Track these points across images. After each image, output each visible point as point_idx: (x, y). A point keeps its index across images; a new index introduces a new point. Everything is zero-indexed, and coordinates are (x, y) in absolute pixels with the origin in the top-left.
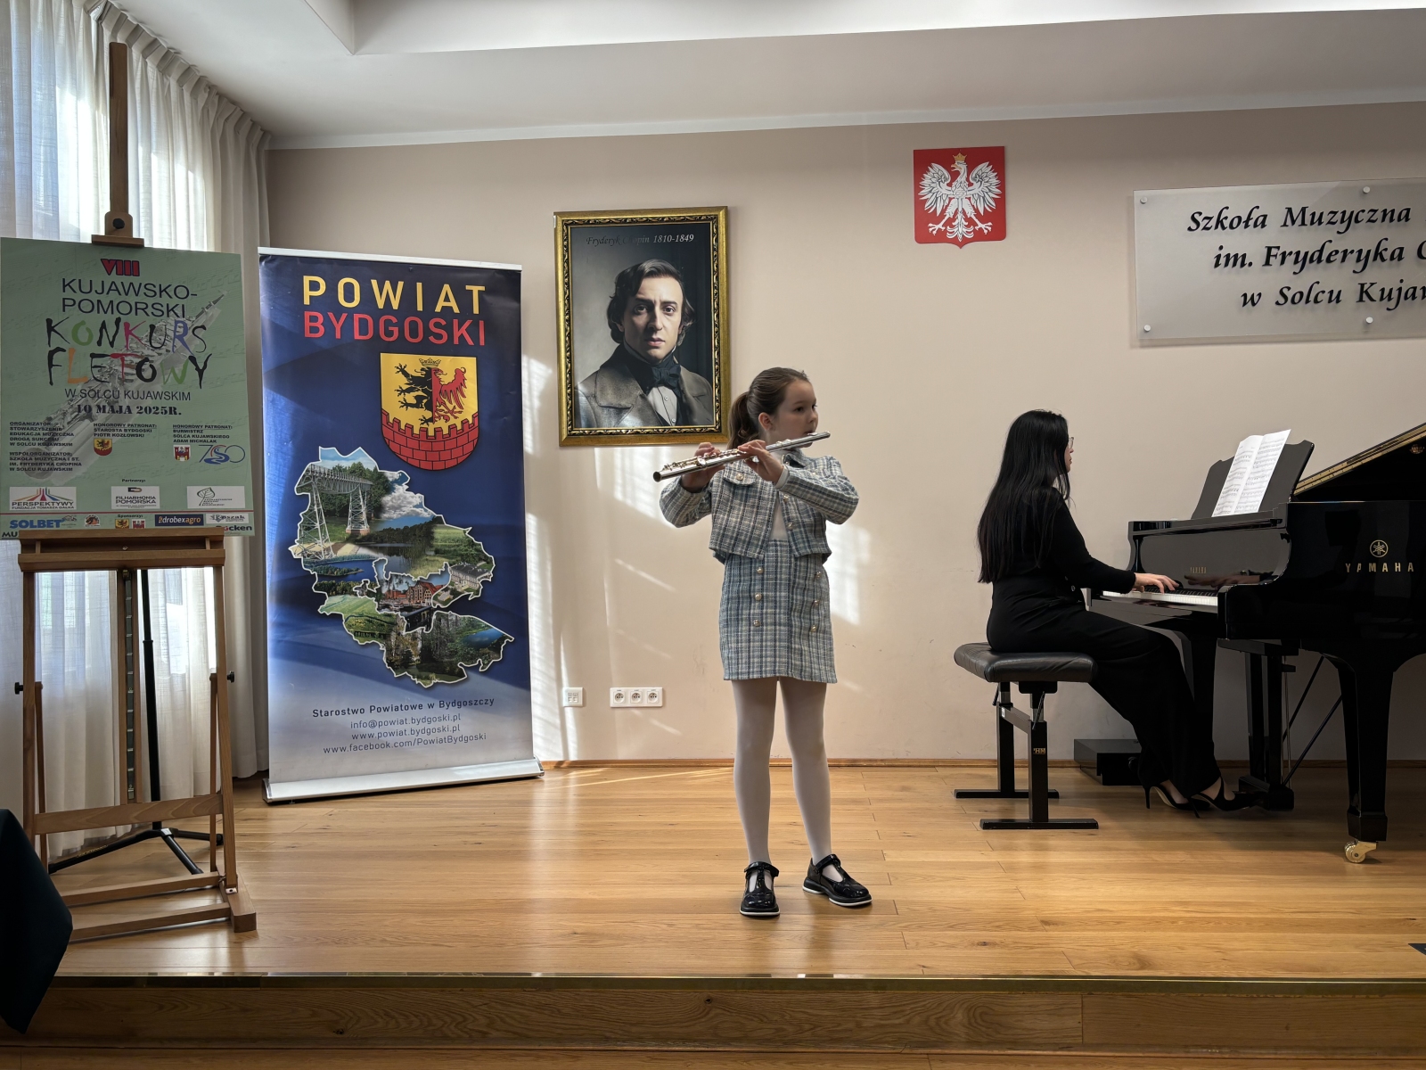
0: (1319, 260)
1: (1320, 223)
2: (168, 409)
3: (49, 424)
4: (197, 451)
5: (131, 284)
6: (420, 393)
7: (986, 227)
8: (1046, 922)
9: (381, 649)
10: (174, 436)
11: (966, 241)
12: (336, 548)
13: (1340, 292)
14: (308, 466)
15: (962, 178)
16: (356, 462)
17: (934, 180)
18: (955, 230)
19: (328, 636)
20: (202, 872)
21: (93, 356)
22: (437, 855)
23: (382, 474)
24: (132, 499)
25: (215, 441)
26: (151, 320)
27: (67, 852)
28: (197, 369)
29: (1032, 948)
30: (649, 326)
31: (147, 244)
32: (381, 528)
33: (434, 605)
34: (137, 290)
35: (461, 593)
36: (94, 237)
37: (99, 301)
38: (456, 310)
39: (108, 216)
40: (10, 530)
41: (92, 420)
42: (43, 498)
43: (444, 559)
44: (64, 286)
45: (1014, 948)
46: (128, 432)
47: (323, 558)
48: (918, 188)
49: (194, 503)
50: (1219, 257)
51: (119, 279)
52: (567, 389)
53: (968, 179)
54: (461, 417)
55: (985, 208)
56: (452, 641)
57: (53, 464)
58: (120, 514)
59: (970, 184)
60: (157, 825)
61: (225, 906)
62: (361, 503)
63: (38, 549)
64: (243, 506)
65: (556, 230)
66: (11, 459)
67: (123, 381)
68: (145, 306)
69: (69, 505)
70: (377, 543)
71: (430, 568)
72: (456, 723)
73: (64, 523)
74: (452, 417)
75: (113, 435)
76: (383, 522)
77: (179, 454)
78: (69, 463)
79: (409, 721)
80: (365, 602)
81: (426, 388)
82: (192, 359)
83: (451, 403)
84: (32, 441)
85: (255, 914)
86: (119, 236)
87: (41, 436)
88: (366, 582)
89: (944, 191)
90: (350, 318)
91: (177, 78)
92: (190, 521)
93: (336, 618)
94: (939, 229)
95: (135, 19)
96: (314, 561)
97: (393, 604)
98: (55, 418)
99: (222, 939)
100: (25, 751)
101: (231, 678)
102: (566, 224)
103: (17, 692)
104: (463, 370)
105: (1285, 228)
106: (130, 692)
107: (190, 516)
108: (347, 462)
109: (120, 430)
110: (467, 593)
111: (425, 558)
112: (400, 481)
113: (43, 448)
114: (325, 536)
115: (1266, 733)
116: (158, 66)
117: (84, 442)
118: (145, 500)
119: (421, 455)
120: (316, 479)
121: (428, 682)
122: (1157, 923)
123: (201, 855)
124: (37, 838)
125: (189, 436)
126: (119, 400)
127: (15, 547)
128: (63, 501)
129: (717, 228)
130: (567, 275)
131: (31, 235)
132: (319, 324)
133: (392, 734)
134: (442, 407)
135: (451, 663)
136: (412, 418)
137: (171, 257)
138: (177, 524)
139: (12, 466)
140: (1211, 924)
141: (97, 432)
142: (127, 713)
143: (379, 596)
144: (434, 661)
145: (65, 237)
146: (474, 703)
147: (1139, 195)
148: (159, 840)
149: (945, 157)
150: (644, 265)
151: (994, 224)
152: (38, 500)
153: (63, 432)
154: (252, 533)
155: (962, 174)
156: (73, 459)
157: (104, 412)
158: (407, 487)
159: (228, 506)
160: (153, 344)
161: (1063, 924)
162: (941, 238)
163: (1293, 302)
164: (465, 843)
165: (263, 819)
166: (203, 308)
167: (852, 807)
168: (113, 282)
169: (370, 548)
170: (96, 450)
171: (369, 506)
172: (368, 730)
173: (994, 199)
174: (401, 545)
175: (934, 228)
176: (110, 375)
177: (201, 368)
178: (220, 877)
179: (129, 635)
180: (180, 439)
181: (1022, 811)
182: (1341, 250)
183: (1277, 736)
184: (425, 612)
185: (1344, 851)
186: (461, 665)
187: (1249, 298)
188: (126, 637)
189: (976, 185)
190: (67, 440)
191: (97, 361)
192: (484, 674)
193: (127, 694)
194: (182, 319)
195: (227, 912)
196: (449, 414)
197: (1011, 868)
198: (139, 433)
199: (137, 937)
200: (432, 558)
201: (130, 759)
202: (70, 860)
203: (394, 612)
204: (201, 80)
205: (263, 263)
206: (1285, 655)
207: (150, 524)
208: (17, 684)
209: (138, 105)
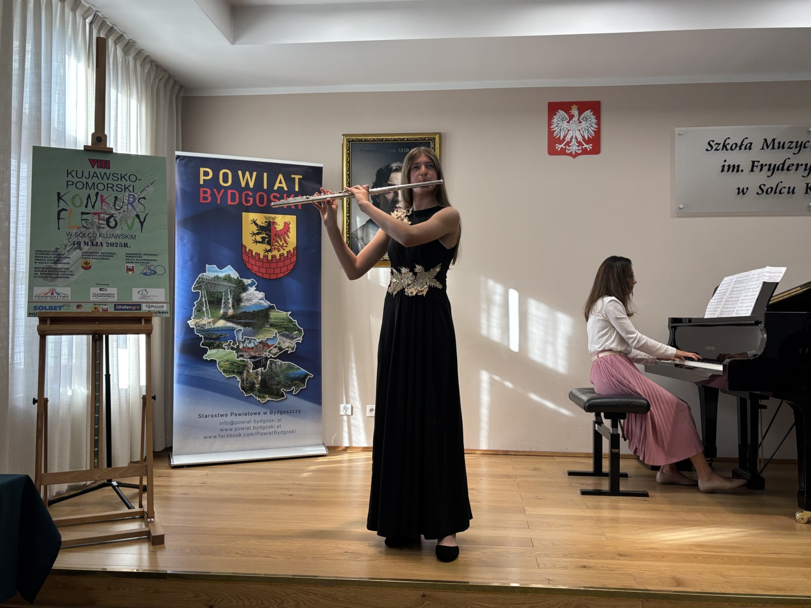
0: (783, 169)
1: (783, 148)
2: (123, 244)
3: (57, 251)
4: (139, 268)
5: (105, 173)
6: (264, 235)
7: (589, 147)
8: (620, 555)
9: (238, 380)
10: (126, 259)
11: (577, 155)
12: (214, 322)
13: (794, 188)
14: (200, 275)
15: (575, 119)
16: (227, 274)
17: (559, 119)
18: (571, 148)
19: (208, 372)
20: (134, 508)
21: (83, 213)
22: (266, 501)
23: (241, 281)
24: (102, 295)
25: (149, 263)
26: (115, 194)
27: (58, 493)
28: (140, 221)
29: (612, 570)
30: (394, 199)
31: (114, 151)
32: (240, 311)
33: (269, 355)
34: (108, 177)
35: (284, 349)
36: (85, 146)
37: (87, 183)
38: (286, 189)
39: (93, 135)
40: (33, 311)
41: (81, 250)
42: (52, 294)
43: (275, 330)
44: (68, 174)
45: (602, 570)
46: (101, 257)
47: (207, 328)
48: (550, 124)
49: (136, 298)
50: (724, 166)
51: (98, 170)
52: (347, 234)
53: (579, 119)
54: (287, 249)
55: (588, 136)
56: (278, 376)
57: (58, 274)
58: (95, 303)
59: (580, 122)
60: (110, 481)
61: (147, 529)
62: (229, 297)
63: (48, 322)
64: (163, 300)
65: (343, 144)
66: (35, 271)
67: (99, 228)
68: (112, 186)
69: (66, 298)
70: (238, 320)
71: (267, 335)
72: (279, 424)
73: (64, 307)
74: (281, 249)
75: (92, 258)
76: (241, 308)
77: (128, 270)
78: (67, 274)
79: (253, 421)
80: (230, 353)
81: (267, 232)
82: (138, 216)
83: (281, 241)
84: (47, 261)
85: (163, 535)
86: (99, 146)
87: (52, 259)
88: (231, 342)
89: (565, 126)
90: (226, 193)
91: (133, 56)
92: (134, 308)
93: (213, 362)
94: (562, 148)
95: (111, 23)
96: (202, 329)
97: (245, 354)
98: (60, 248)
99: (145, 548)
100: (37, 437)
101: (154, 398)
102: (348, 141)
103: (34, 404)
104: (289, 223)
105: (762, 150)
106: (97, 405)
107: (133, 305)
108: (222, 274)
109: (96, 256)
110: (287, 349)
111: (264, 328)
112: (251, 285)
113: (53, 265)
114: (208, 315)
115: (749, 442)
116: (123, 50)
117: (76, 262)
118: (108, 295)
119: (263, 270)
120: (204, 283)
121: (264, 399)
122: (686, 558)
123: (133, 497)
124: (42, 487)
125: (134, 260)
126: (96, 239)
127: (35, 321)
128: (63, 295)
129: (434, 145)
130: (349, 170)
131: (50, 145)
132: (208, 195)
133: (243, 429)
134: (276, 244)
135: (277, 389)
136: (259, 249)
137: (127, 158)
138: (126, 310)
139: (36, 275)
140: (718, 560)
141: (84, 257)
142: (95, 417)
143: (237, 350)
144: (268, 387)
145: (69, 146)
146: (289, 412)
147: (677, 130)
148: (111, 488)
149: (566, 107)
150: (392, 165)
151: (594, 145)
152: (49, 294)
153: (64, 256)
154: (168, 315)
155: (576, 115)
156: (70, 272)
157: (88, 245)
158: (255, 288)
159: (155, 299)
160: (116, 207)
161: (630, 556)
162: (563, 152)
163: (767, 193)
164: (283, 494)
165: (169, 476)
166: (144, 187)
167: (505, 479)
168: (95, 172)
169: (233, 322)
170: (83, 267)
171: (233, 299)
172: (229, 426)
173: (594, 131)
174: (252, 321)
175: (559, 147)
176: (92, 224)
177: (142, 220)
178: (143, 512)
179: (98, 372)
180: (130, 261)
181: (605, 485)
182: (795, 164)
183: (756, 446)
184: (264, 360)
185: (795, 516)
186: (283, 390)
187: (741, 190)
188: (96, 374)
189: (583, 123)
190: (66, 261)
191: (85, 217)
192: (295, 395)
193: (95, 406)
194: (133, 193)
195: (148, 533)
196: (280, 248)
197: (599, 520)
198: (106, 257)
199: (97, 546)
200: (269, 329)
201: (96, 443)
202: (60, 499)
203: (246, 359)
204: (147, 57)
205: (178, 160)
206: (761, 399)
207: (111, 309)
208: (34, 399)
209: (111, 71)
